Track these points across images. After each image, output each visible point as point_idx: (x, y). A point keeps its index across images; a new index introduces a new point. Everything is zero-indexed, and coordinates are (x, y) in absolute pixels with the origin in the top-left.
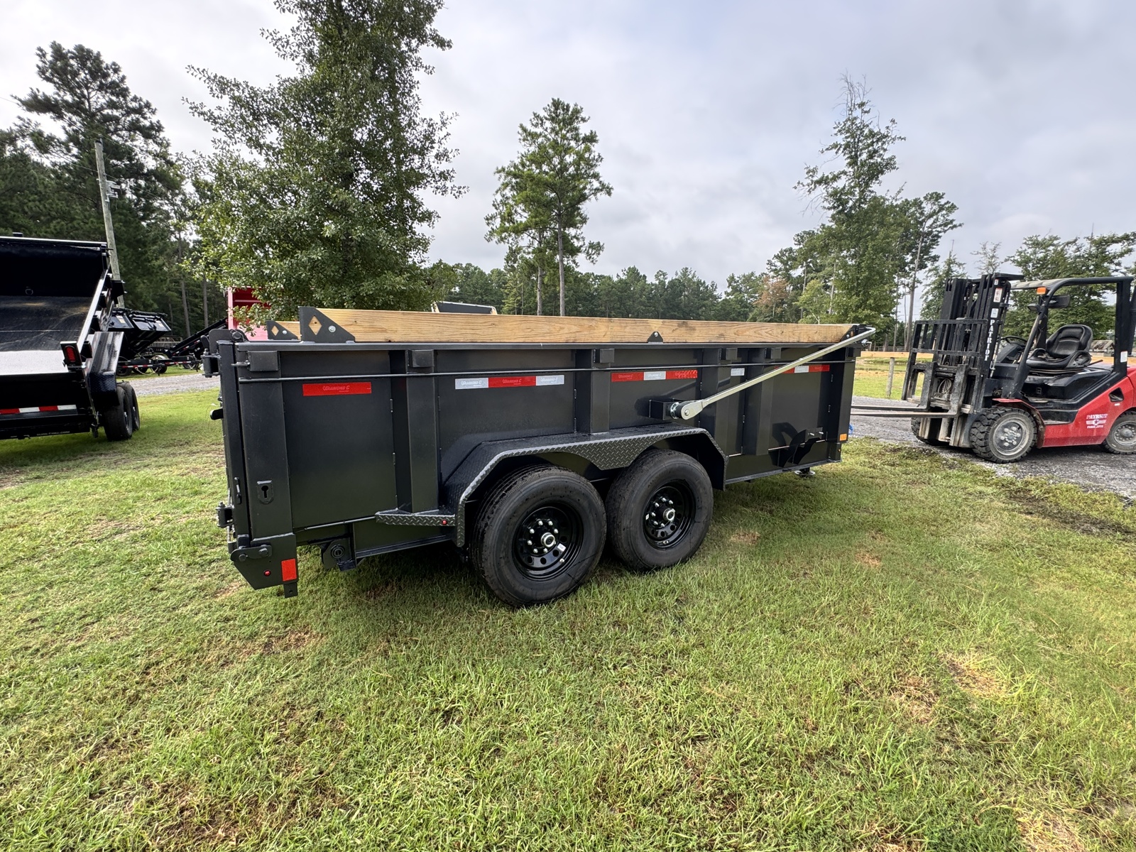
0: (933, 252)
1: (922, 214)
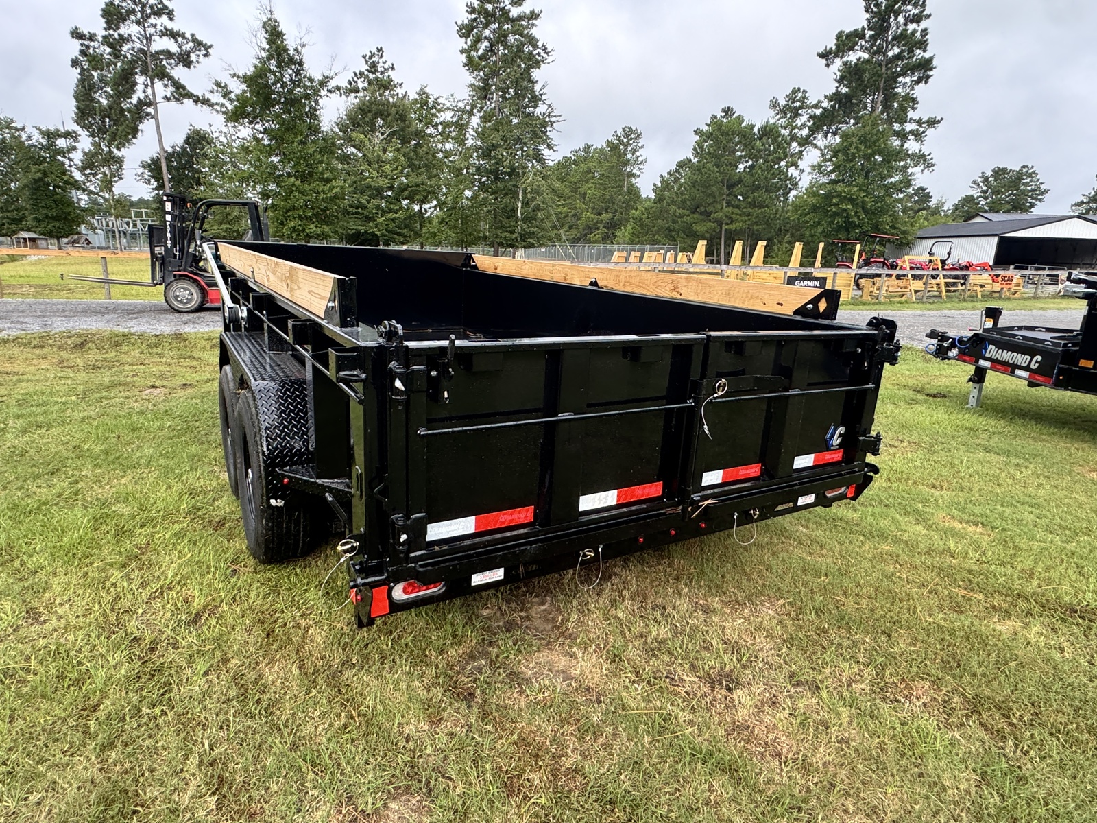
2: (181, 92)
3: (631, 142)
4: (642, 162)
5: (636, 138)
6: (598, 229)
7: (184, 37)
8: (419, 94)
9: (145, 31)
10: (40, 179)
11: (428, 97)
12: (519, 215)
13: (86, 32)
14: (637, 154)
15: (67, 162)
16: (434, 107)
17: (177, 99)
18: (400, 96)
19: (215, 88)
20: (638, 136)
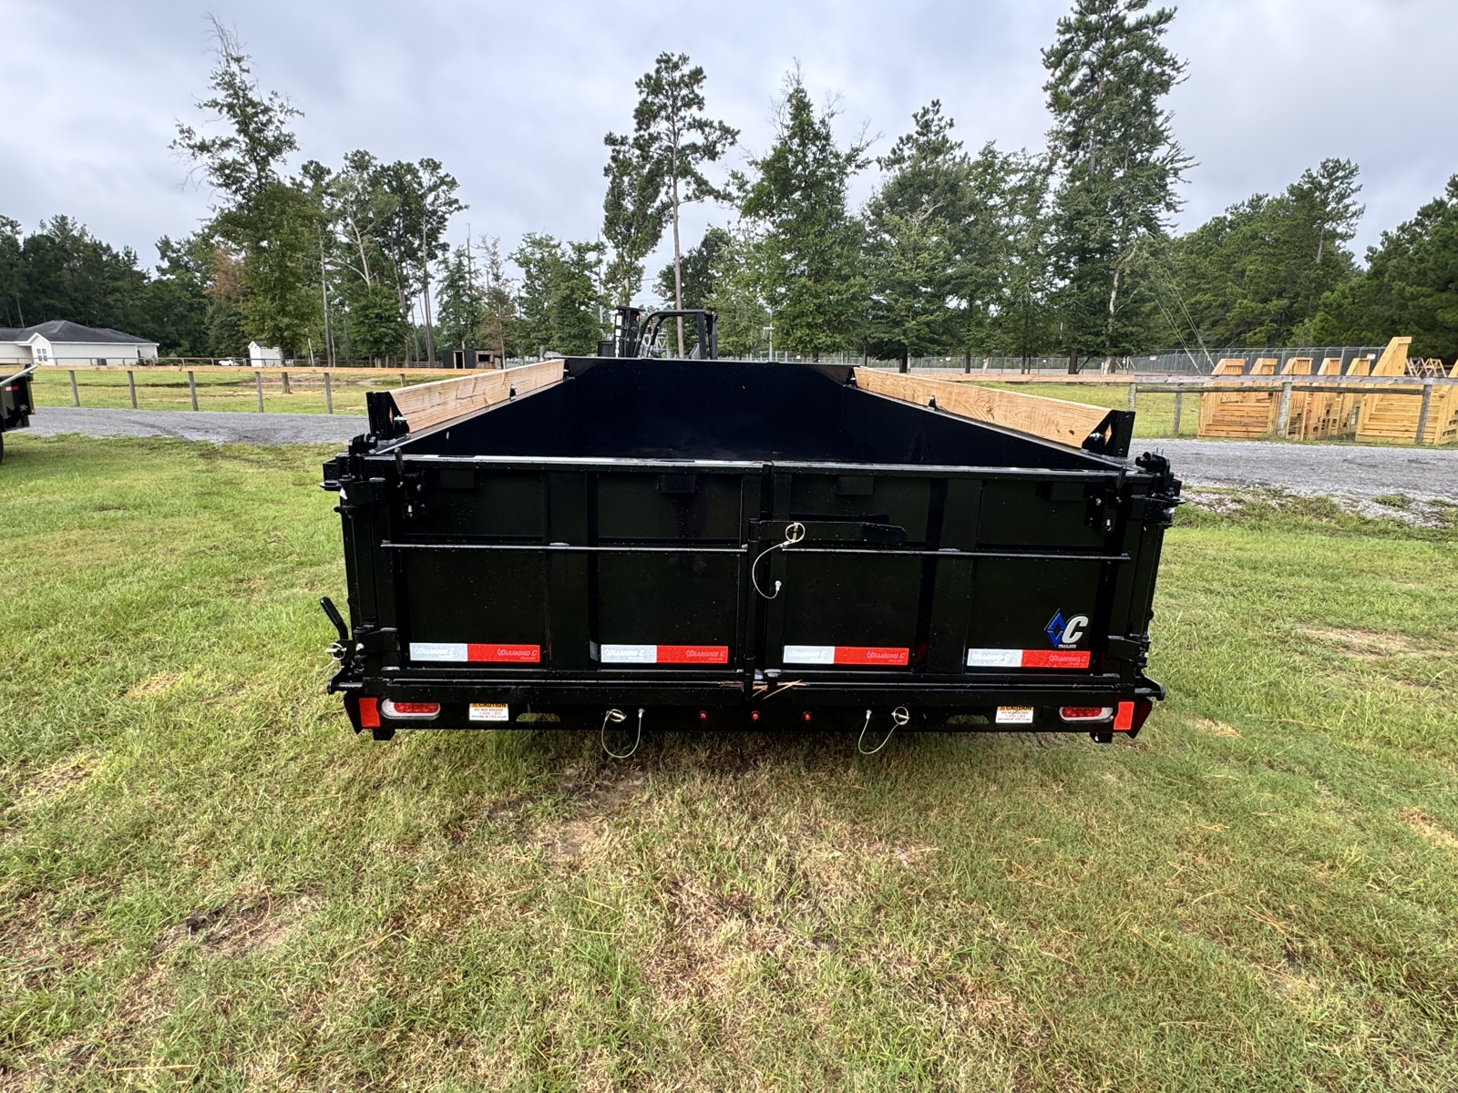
0: (442, 239)
1: (420, 184)
2: (703, 189)
3: (1336, 184)
4: (1354, 214)
5: (1345, 177)
6: (1262, 324)
7: (711, 127)
8: (982, 154)
9: (673, 126)
10: (568, 297)
11: (995, 157)
12: (1112, 308)
13: (618, 137)
14: (1347, 201)
15: (594, 277)
16: (1002, 168)
17: (697, 198)
18: (958, 160)
19: (732, 180)
20: (1351, 173)
